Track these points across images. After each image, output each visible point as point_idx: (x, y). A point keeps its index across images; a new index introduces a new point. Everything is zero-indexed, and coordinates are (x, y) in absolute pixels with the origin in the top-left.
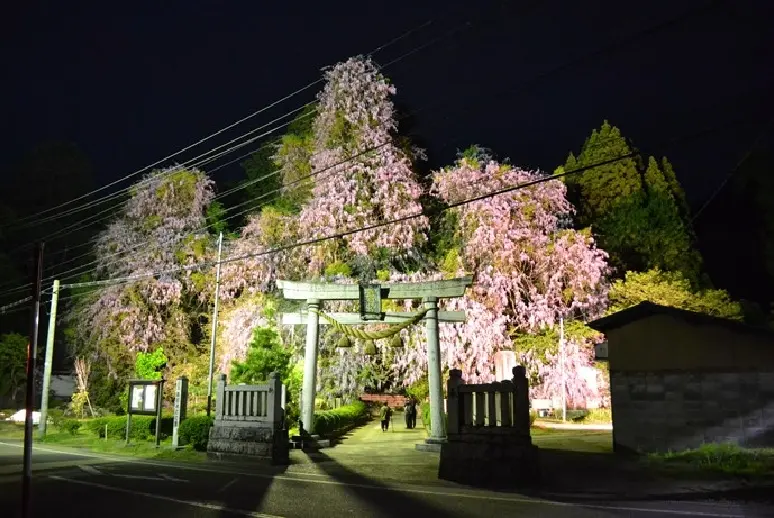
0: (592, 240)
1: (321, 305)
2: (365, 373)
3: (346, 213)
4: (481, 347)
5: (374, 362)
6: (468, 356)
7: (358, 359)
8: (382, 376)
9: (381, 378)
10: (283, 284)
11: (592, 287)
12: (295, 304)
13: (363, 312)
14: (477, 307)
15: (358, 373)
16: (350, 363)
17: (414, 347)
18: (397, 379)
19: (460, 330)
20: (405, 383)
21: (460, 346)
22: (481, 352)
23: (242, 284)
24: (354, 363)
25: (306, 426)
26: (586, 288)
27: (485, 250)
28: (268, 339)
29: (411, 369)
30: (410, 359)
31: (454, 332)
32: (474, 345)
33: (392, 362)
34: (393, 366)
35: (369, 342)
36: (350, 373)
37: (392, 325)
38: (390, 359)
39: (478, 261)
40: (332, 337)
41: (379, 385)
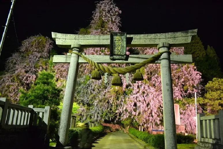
0: (195, 68)
2: (105, 114)
4: (154, 106)
5: (109, 109)
6: (148, 109)
7: (102, 107)
8: (112, 115)
9: (111, 116)
10: (55, 35)
11: (195, 85)
13: (112, 54)
14: (152, 89)
15: (102, 113)
16: (98, 109)
17: (126, 104)
18: (118, 117)
19: (146, 98)
20: (121, 118)
21: (145, 105)
22: (154, 107)
24: (100, 109)
26: (193, 87)
28: (47, 79)
29: (124, 113)
30: (124, 109)
31: (143, 99)
32: (151, 104)
34: (117, 111)
35: (116, 75)
36: (98, 113)
38: (115, 109)
39: (151, 73)
40: (92, 98)
41: (110, 119)
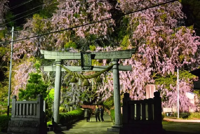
0: (194, 31)
1: (62, 62)
2: (83, 95)
3: (74, 18)
4: (139, 83)
5: (88, 90)
6: (133, 87)
7: (80, 88)
8: (92, 96)
9: (91, 97)
10: (44, 52)
11: (193, 54)
12: (50, 62)
13: (82, 65)
14: (138, 64)
15: (81, 95)
16: (76, 90)
17: (107, 83)
18: (98, 98)
19: (130, 74)
20: (102, 100)
21: (129, 82)
22: (139, 85)
23: (24, 52)
24: (78, 90)
25: (55, 120)
26: (190, 55)
27: (142, 36)
28: (37, 79)
29: (106, 93)
30: (105, 88)
31: (126, 76)
32: (136, 81)
33: (96, 90)
34: (97, 91)
35: (85, 80)
36: (76, 95)
37: (96, 72)
38: (96, 88)
40: (68, 78)
41: (90, 101)
